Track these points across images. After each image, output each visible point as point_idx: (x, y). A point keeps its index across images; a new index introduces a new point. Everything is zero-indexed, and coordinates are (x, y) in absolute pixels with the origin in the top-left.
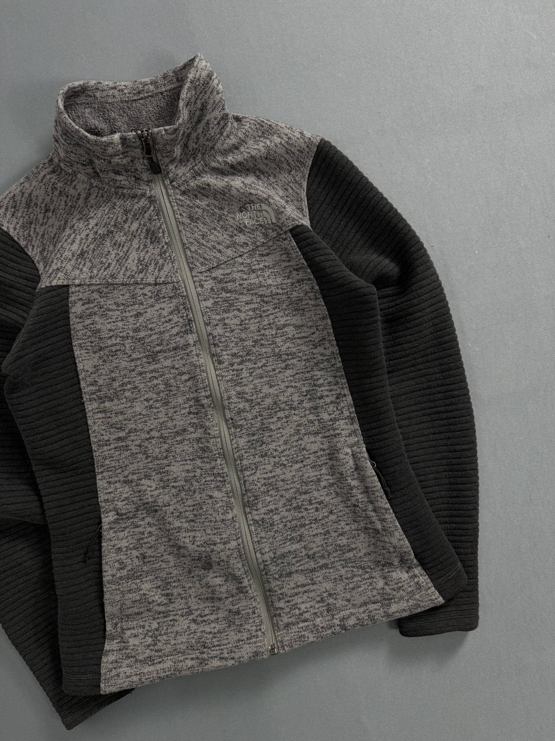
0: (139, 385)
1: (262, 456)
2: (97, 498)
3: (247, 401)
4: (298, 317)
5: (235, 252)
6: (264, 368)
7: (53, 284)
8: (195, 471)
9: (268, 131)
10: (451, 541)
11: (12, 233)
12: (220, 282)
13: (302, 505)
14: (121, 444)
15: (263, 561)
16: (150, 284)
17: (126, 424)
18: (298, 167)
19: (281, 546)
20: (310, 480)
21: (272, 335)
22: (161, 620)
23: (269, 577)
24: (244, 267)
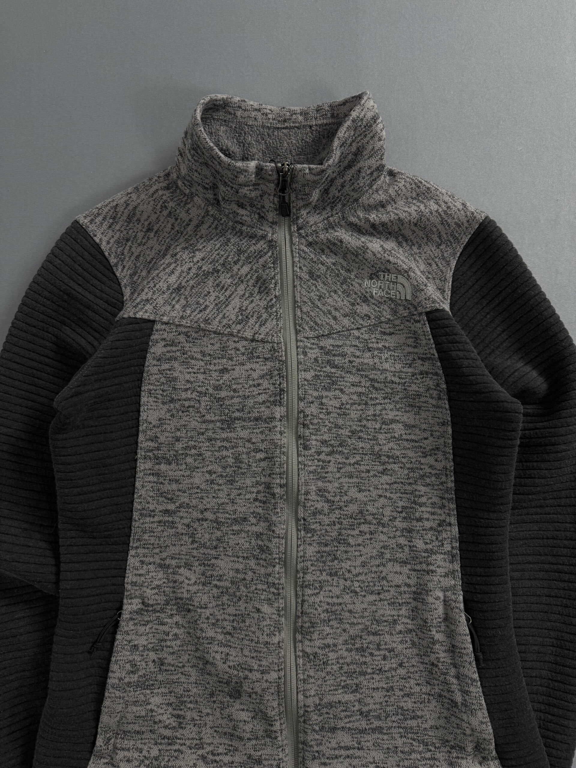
0: (205, 452)
1: (331, 575)
2: (124, 577)
3: (328, 501)
4: (411, 415)
5: (353, 323)
6: (356, 466)
7: (138, 316)
8: (245, 573)
9: (424, 194)
10: (543, 737)
11: (104, 246)
12: (328, 353)
13: (367, 647)
14: (166, 519)
15: (304, 705)
16: (246, 339)
17: (178, 496)
18: (450, 242)
19: (331, 692)
20: (384, 619)
21: (375, 429)
22: (164, 747)
23: (306, 726)
24: (360, 342)
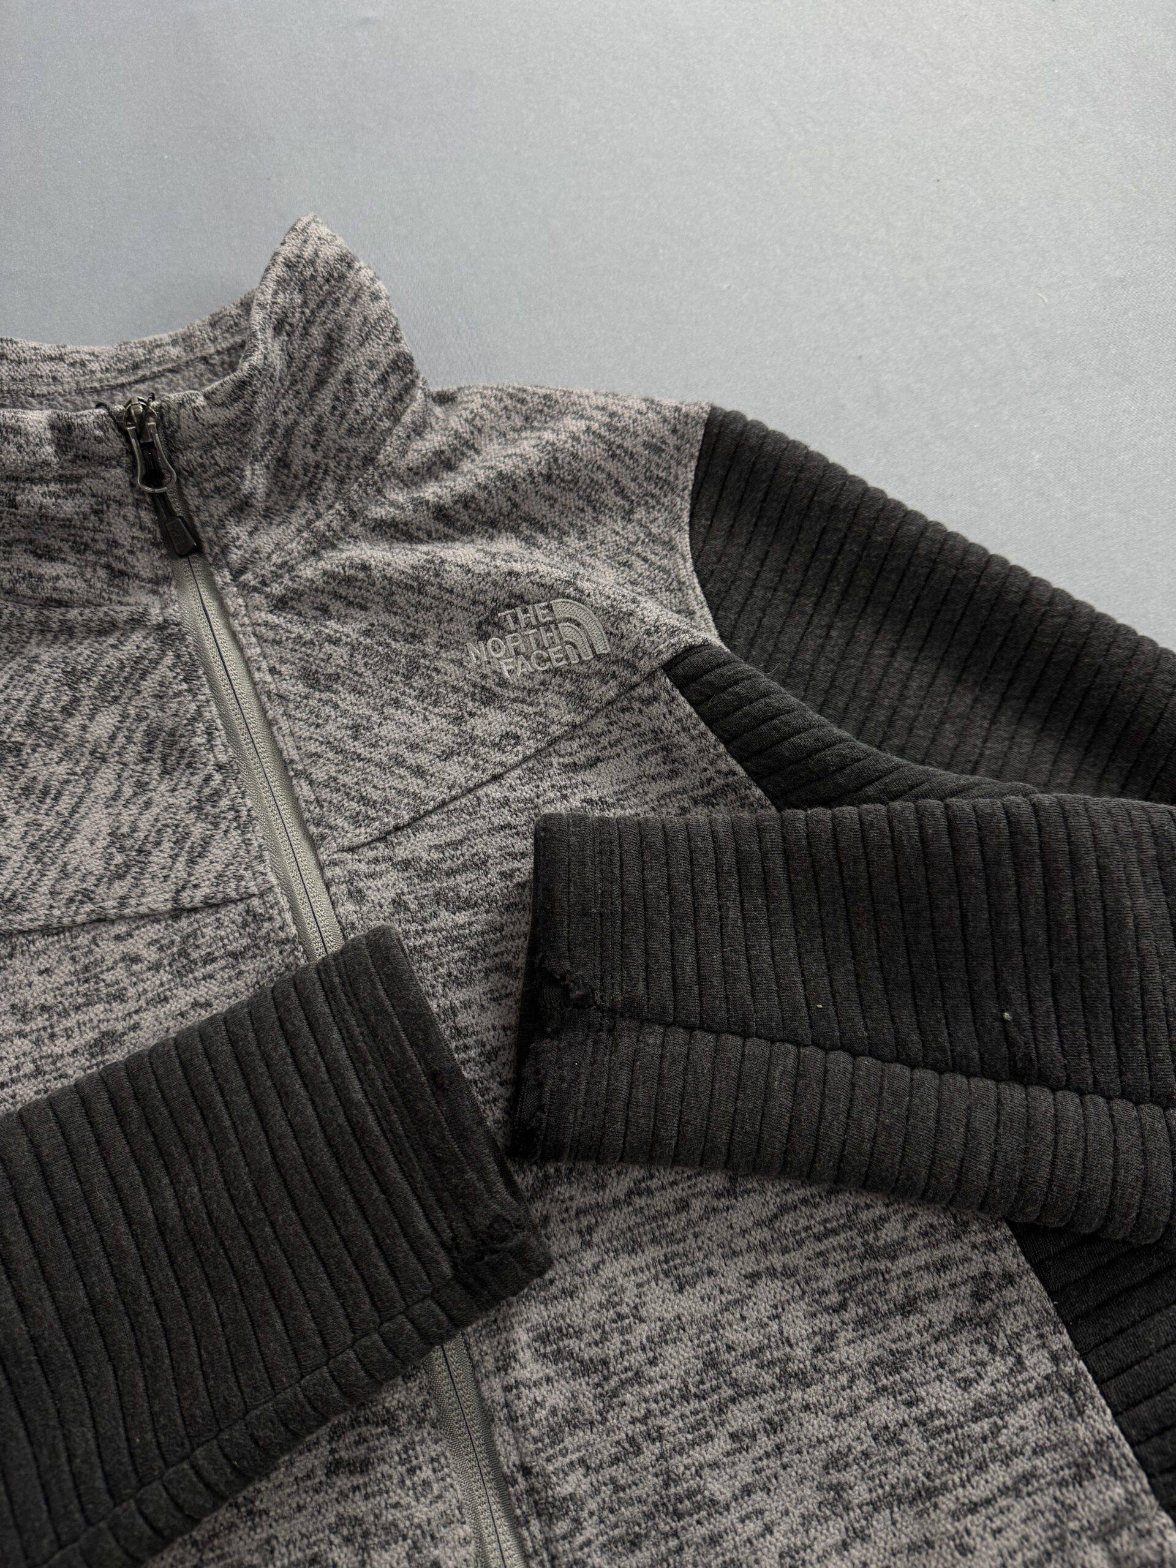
5: (475, 768)
16: (153, 917)
18: (653, 496)
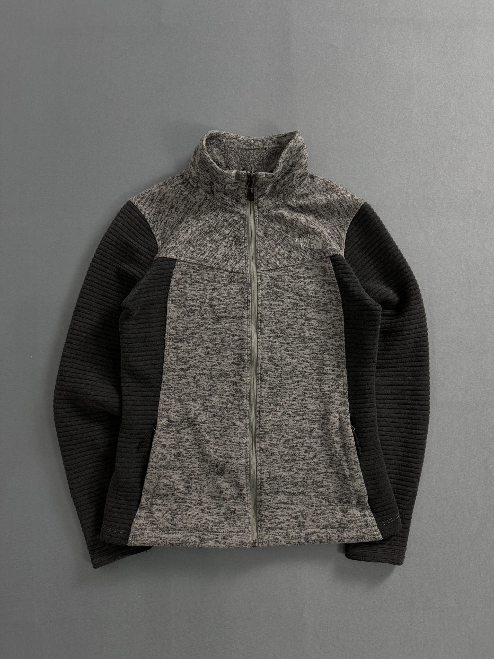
0: (204, 336)
1: (276, 405)
2: (158, 406)
3: (274, 364)
4: (322, 316)
5: (289, 263)
6: (290, 344)
7: (168, 256)
8: (227, 404)
9: (330, 189)
10: (397, 498)
11: (146, 216)
12: (275, 280)
13: (296, 445)
14: (182, 373)
15: (261, 479)
16: (228, 271)
17: (188, 361)
18: (345, 217)
19: (275, 471)
20: (306, 429)
21: (301, 323)
22: (180, 504)
23: (262, 491)
24: (293, 274)
